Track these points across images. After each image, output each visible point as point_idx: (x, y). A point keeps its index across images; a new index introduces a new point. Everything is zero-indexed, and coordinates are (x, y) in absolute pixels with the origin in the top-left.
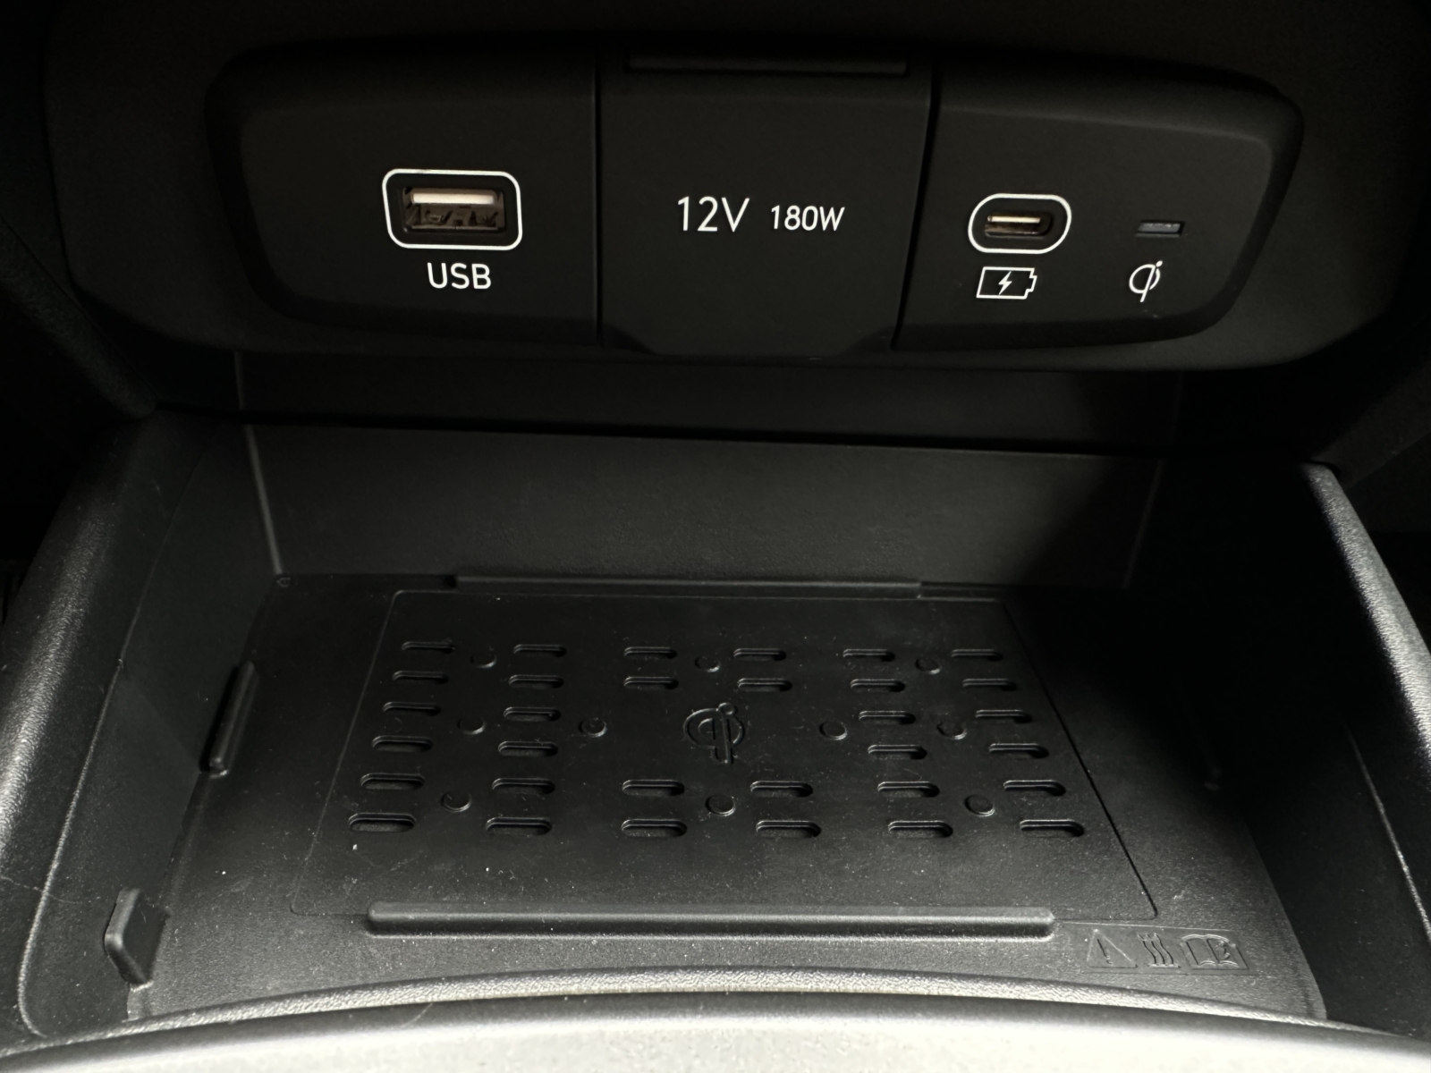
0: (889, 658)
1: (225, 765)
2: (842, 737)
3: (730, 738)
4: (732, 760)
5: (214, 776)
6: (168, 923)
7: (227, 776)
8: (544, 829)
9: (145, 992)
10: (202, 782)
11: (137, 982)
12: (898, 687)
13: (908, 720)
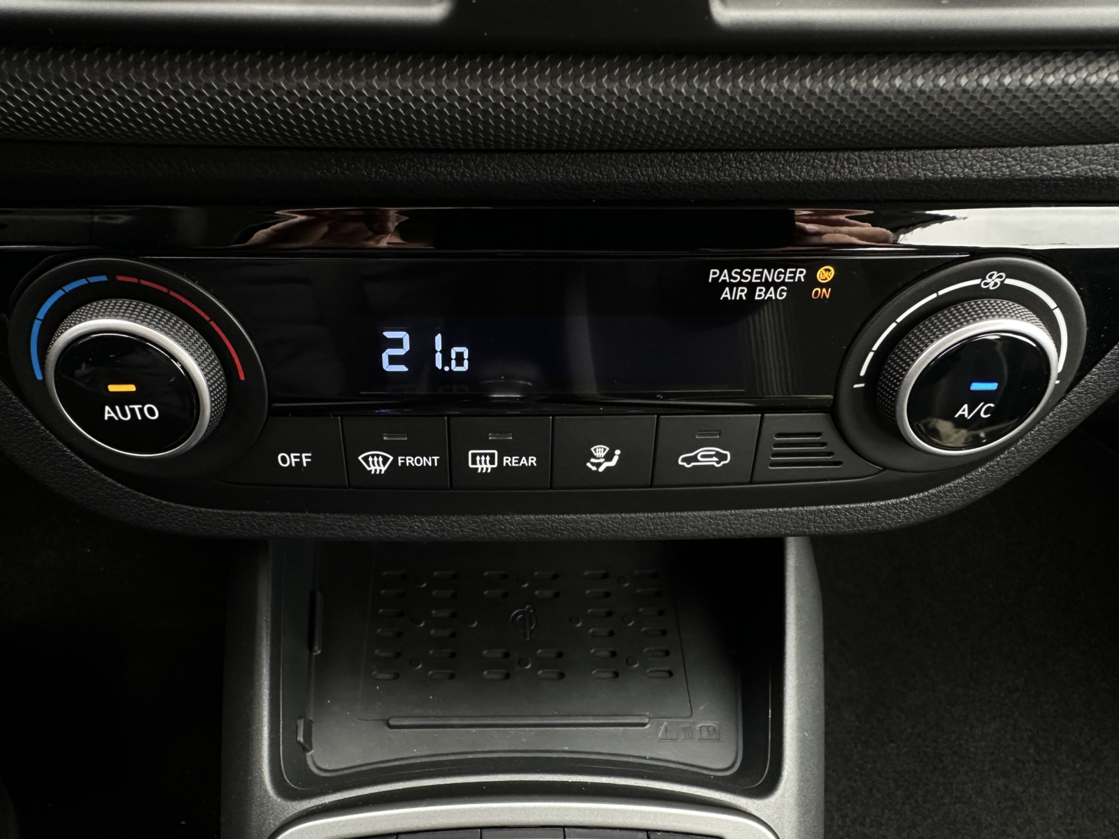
0: (606, 576)
1: (319, 649)
2: (579, 625)
3: (531, 625)
4: (531, 638)
5: (315, 654)
6: (313, 725)
7: (320, 654)
8: (452, 676)
9: (312, 755)
10: (310, 657)
11: (308, 751)
12: (607, 595)
13: (609, 614)
